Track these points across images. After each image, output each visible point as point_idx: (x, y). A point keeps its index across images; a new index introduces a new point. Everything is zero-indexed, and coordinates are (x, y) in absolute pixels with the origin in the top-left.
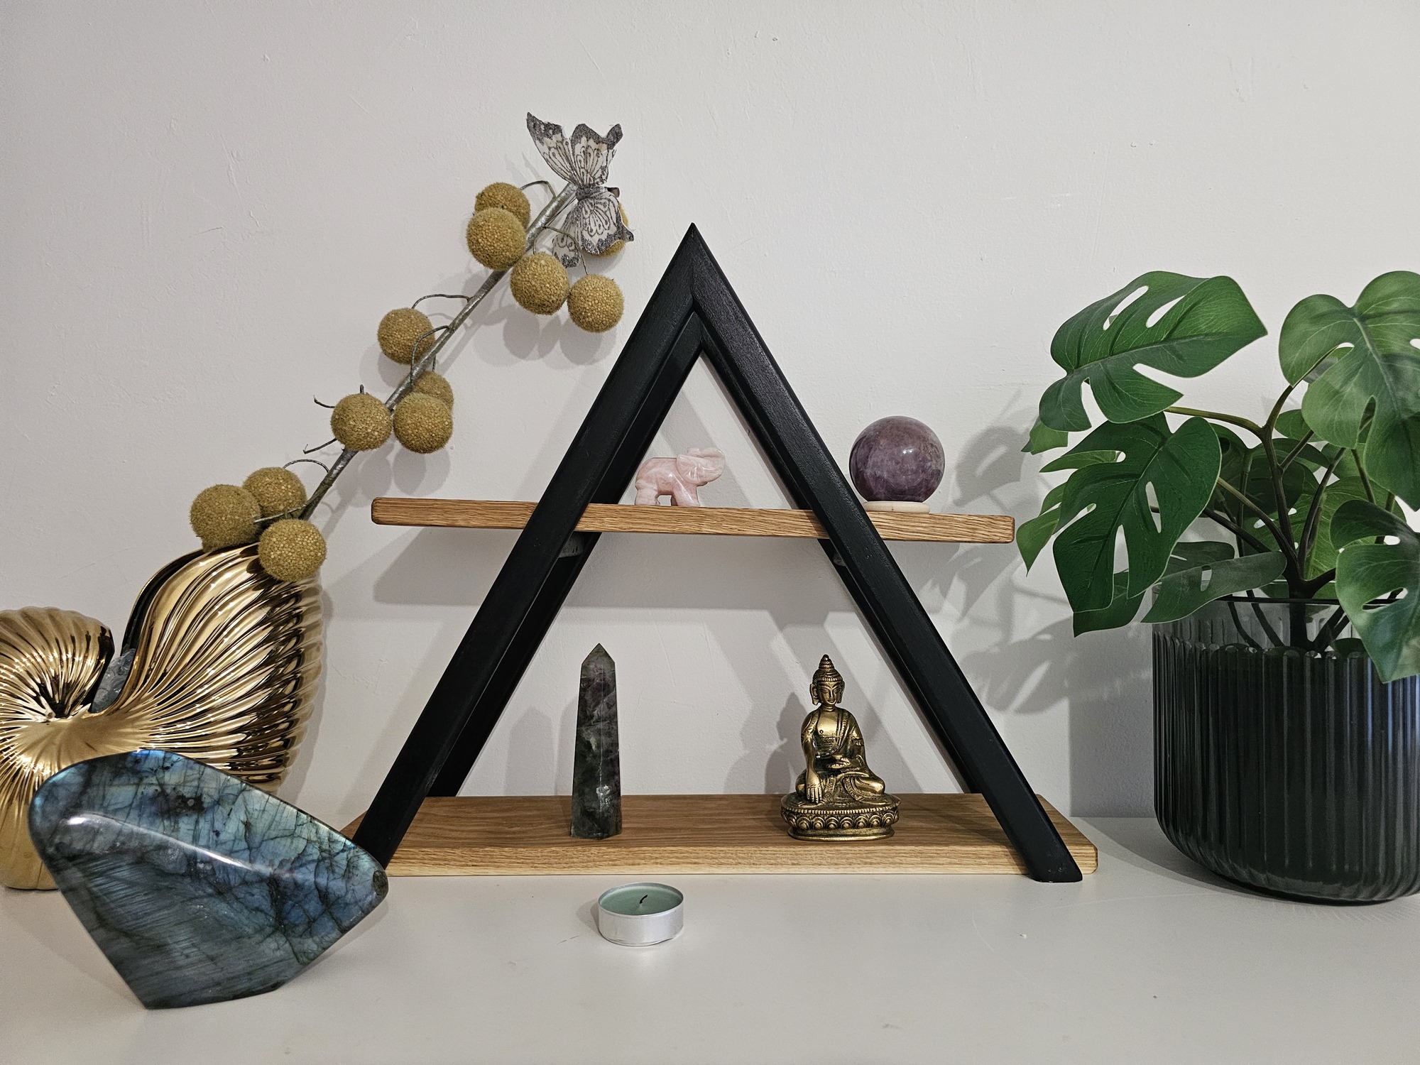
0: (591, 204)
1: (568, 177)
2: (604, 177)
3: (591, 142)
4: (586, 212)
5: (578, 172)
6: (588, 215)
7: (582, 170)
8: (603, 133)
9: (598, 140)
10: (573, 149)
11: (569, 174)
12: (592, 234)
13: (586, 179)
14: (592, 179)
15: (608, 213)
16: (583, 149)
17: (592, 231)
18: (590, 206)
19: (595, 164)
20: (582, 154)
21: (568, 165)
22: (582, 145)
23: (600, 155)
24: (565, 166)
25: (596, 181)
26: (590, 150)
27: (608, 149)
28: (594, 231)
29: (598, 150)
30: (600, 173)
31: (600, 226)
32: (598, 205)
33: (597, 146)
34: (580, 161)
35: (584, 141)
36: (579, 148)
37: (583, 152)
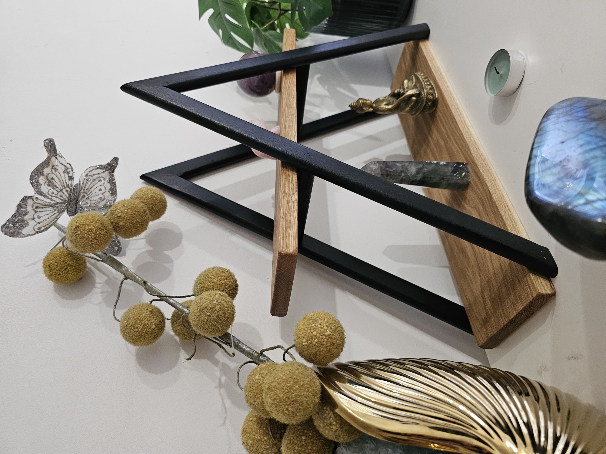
0: (84, 196)
1: (58, 214)
2: (70, 175)
3: (46, 171)
4: (86, 203)
5: (59, 201)
6: (89, 202)
7: (58, 196)
8: (44, 155)
9: (46, 163)
10: (41, 194)
11: (56, 212)
12: (103, 198)
13: (65, 196)
14: (67, 189)
15: (95, 177)
16: (46, 184)
17: (101, 198)
18: (84, 199)
19: (60, 178)
20: (49, 188)
21: (50, 209)
22: (43, 184)
23: (56, 167)
24: (48, 212)
25: (70, 186)
26: (51, 176)
27: (56, 158)
28: (102, 196)
29: (53, 167)
30: (67, 175)
31: (100, 190)
32: (86, 188)
33: (50, 167)
34: (53, 193)
35: (42, 180)
36: (44, 188)
37: (49, 185)
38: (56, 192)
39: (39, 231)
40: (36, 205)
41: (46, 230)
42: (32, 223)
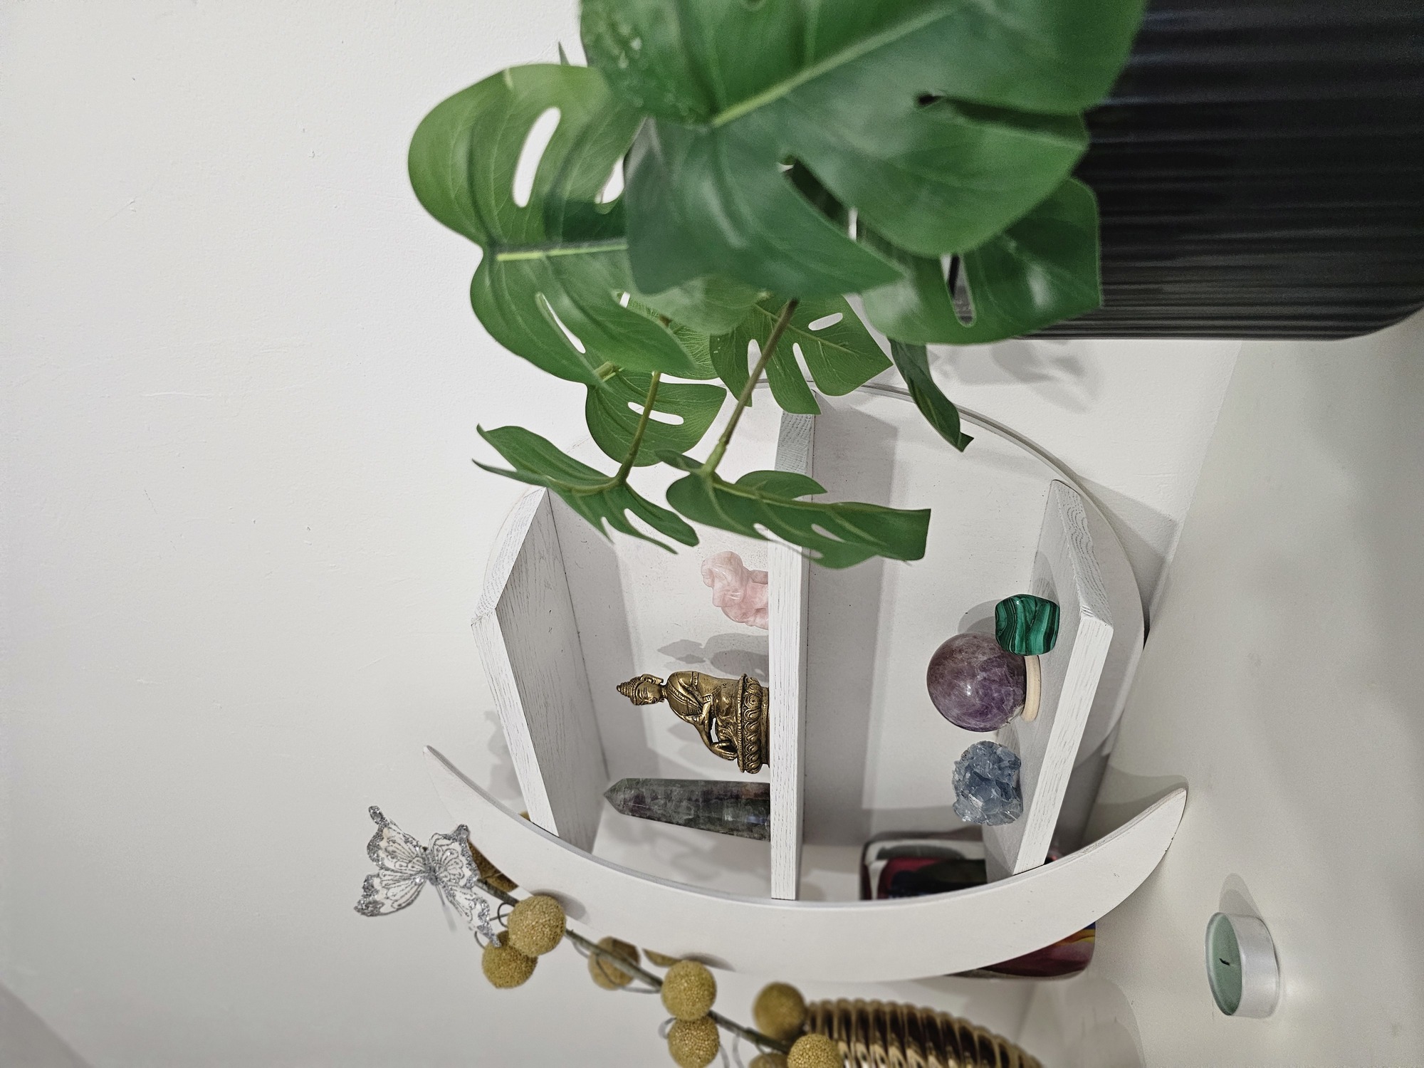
2: (415, 843)
3: (383, 844)
4: (446, 877)
5: (413, 872)
6: (448, 875)
7: (410, 867)
8: (373, 827)
9: (379, 836)
10: (387, 869)
12: (463, 875)
13: (418, 865)
14: (417, 859)
16: (389, 857)
17: (460, 874)
18: (442, 869)
19: (403, 849)
20: (394, 861)
22: (386, 858)
23: (393, 838)
24: (404, 886)
26: (390, 849)
27: (389, 829)
28: (460, 871)
29: (389, 838)
30: (411, 845)
31: (456, 864)
32: (440, 859)
33: (385, 840)
34: (401, 866)
35: (382, 854)
36: (389, 863)
37: (393, 858)
38: (405, 865)
39: (400, 908)
40: (384, 883)
41: (409, 904)
42: (388, 903)
